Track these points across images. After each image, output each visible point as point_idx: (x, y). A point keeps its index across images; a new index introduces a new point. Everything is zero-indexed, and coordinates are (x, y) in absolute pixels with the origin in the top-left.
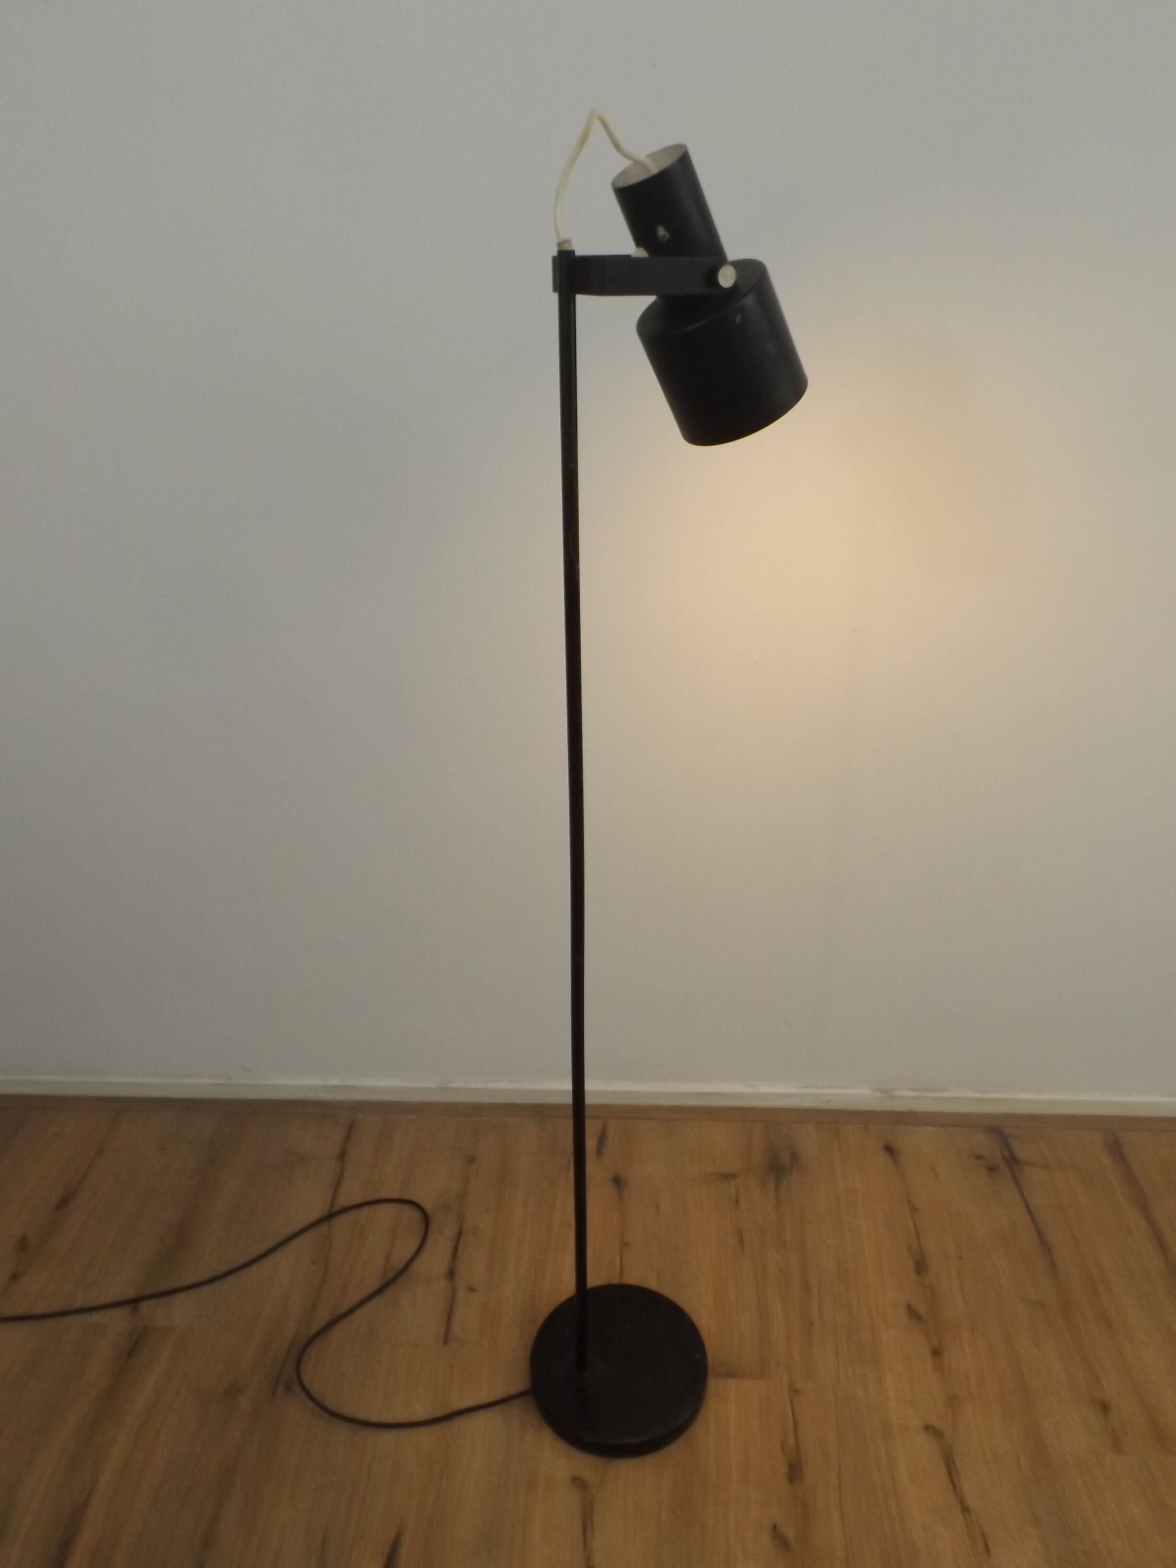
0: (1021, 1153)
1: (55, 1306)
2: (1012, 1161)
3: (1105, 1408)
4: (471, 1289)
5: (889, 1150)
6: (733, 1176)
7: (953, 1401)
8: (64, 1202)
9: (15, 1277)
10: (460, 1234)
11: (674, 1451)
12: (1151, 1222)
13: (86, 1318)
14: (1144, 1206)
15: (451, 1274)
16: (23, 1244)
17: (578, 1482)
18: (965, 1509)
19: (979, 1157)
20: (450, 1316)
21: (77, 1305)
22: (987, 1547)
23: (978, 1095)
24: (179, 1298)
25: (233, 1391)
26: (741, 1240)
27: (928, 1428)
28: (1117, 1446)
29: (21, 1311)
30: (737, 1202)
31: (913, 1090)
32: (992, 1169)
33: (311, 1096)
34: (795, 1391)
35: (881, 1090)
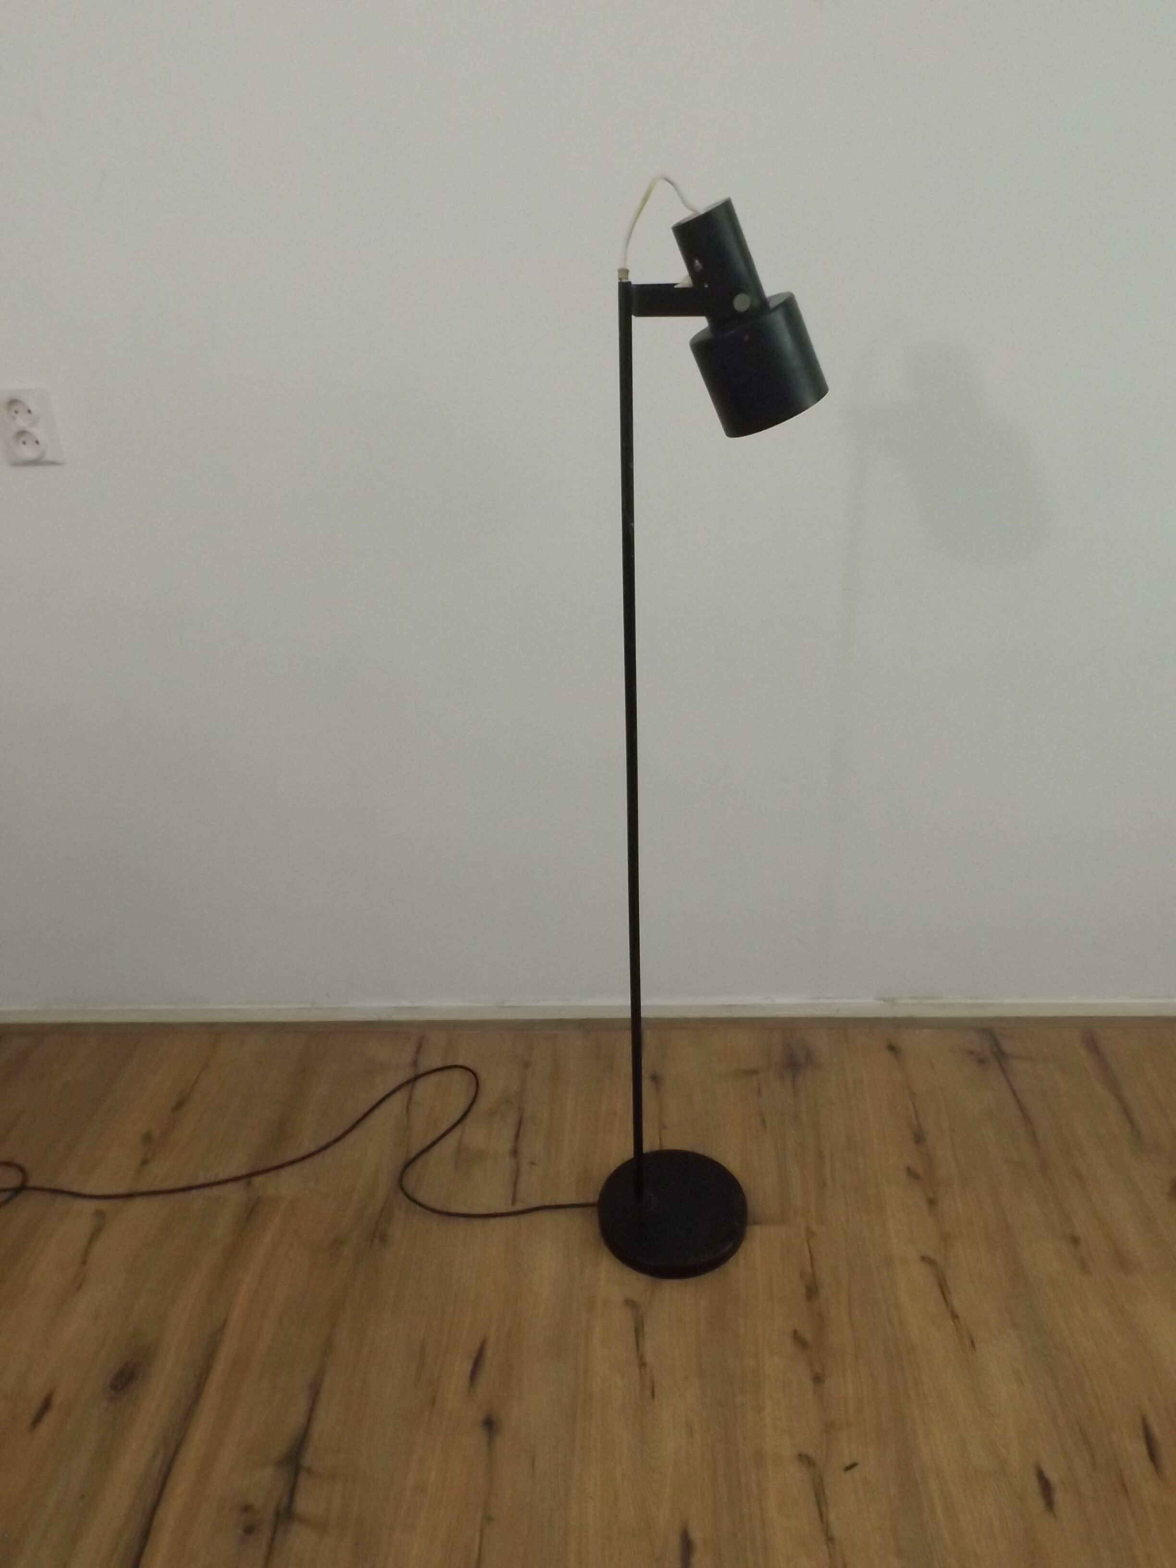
0: (1008, 1047)
1: (183, 1183)
2: (1000, 1055)
3: (1075, 1241)
4: (533, 1163)
5: (892, 1048)
6: (756, 1072)
7: (946, 1239)
8: (180, 1105)
9: (145, 1162)
10: (520, 1122)
11: (709, 1279)
12: (1120, 1098)
13: (207, 1192)
14: (1113, 1084)
15: (515, 1152)
16: (148, 1138)
17: (630, 1304)
18: (955, 1317)
19: (971, 1053)
20: (515, 1185)
21: (200, 1181)
22: (973, 1344)
23: (969, 1001)
24: (286, 1172)
25: (338, 1243)
26: (764, 1122)
27: (923, 1258)
28: (1084, 1266)
29: (153, 1188)
30: (759, 1092)
31: (912, 998)
32: (981, 1061)
33: (385, 1017)
34: (810, 1234)
35: (884, 1000)
